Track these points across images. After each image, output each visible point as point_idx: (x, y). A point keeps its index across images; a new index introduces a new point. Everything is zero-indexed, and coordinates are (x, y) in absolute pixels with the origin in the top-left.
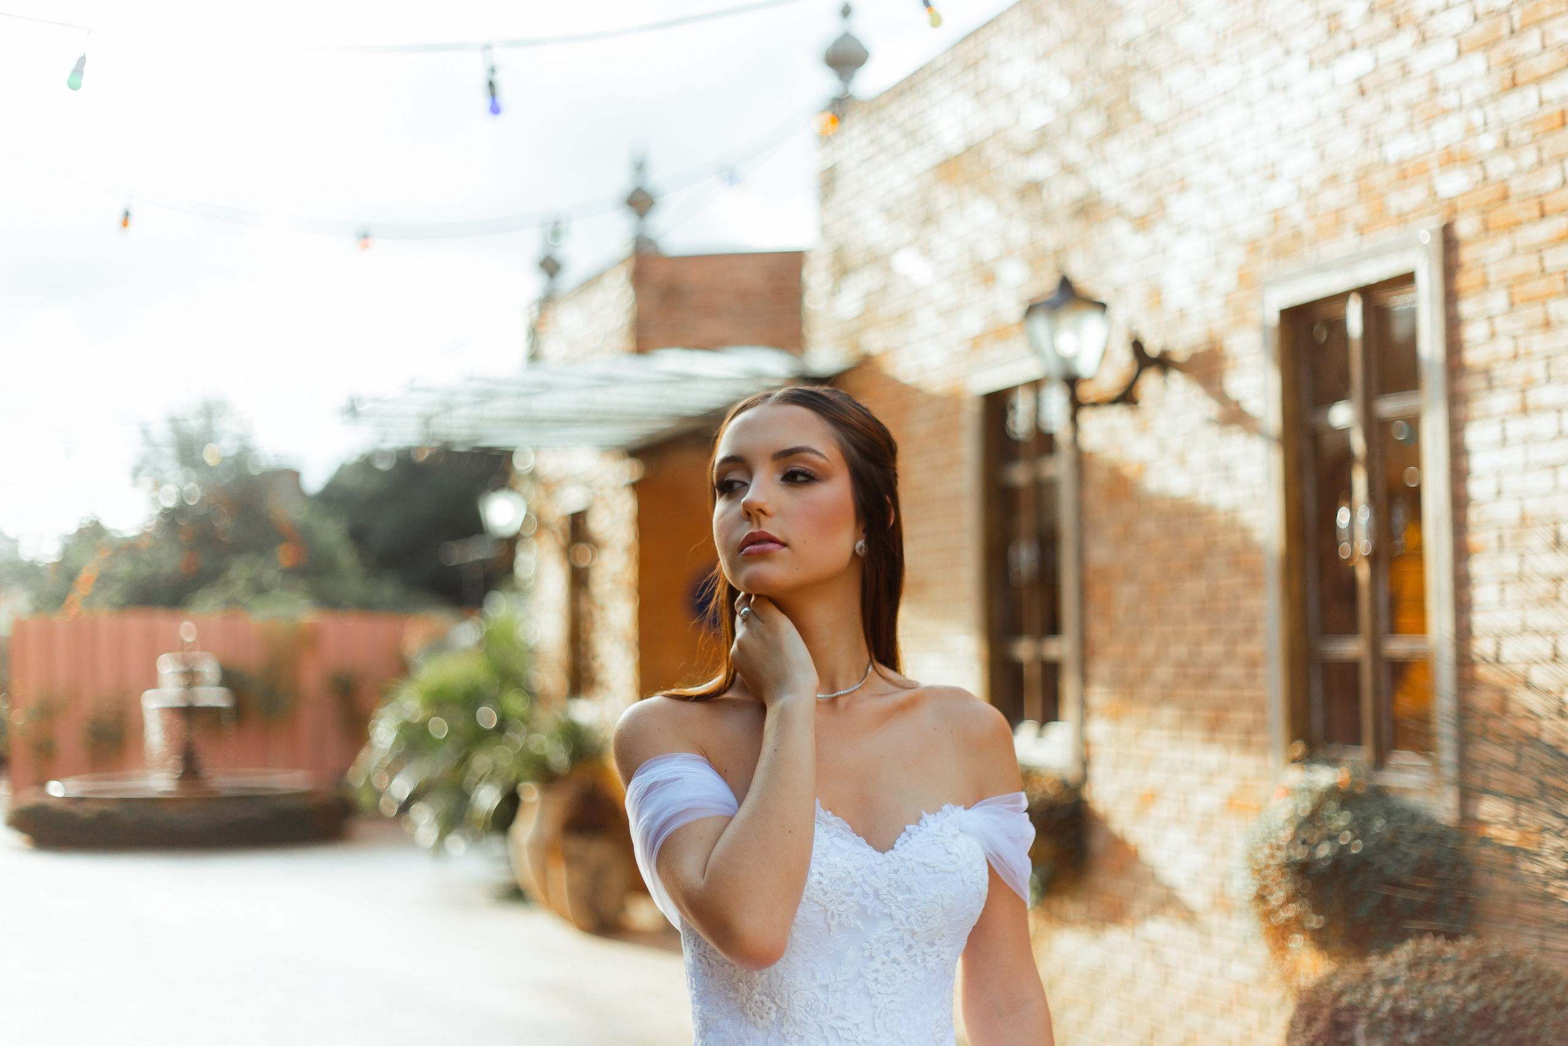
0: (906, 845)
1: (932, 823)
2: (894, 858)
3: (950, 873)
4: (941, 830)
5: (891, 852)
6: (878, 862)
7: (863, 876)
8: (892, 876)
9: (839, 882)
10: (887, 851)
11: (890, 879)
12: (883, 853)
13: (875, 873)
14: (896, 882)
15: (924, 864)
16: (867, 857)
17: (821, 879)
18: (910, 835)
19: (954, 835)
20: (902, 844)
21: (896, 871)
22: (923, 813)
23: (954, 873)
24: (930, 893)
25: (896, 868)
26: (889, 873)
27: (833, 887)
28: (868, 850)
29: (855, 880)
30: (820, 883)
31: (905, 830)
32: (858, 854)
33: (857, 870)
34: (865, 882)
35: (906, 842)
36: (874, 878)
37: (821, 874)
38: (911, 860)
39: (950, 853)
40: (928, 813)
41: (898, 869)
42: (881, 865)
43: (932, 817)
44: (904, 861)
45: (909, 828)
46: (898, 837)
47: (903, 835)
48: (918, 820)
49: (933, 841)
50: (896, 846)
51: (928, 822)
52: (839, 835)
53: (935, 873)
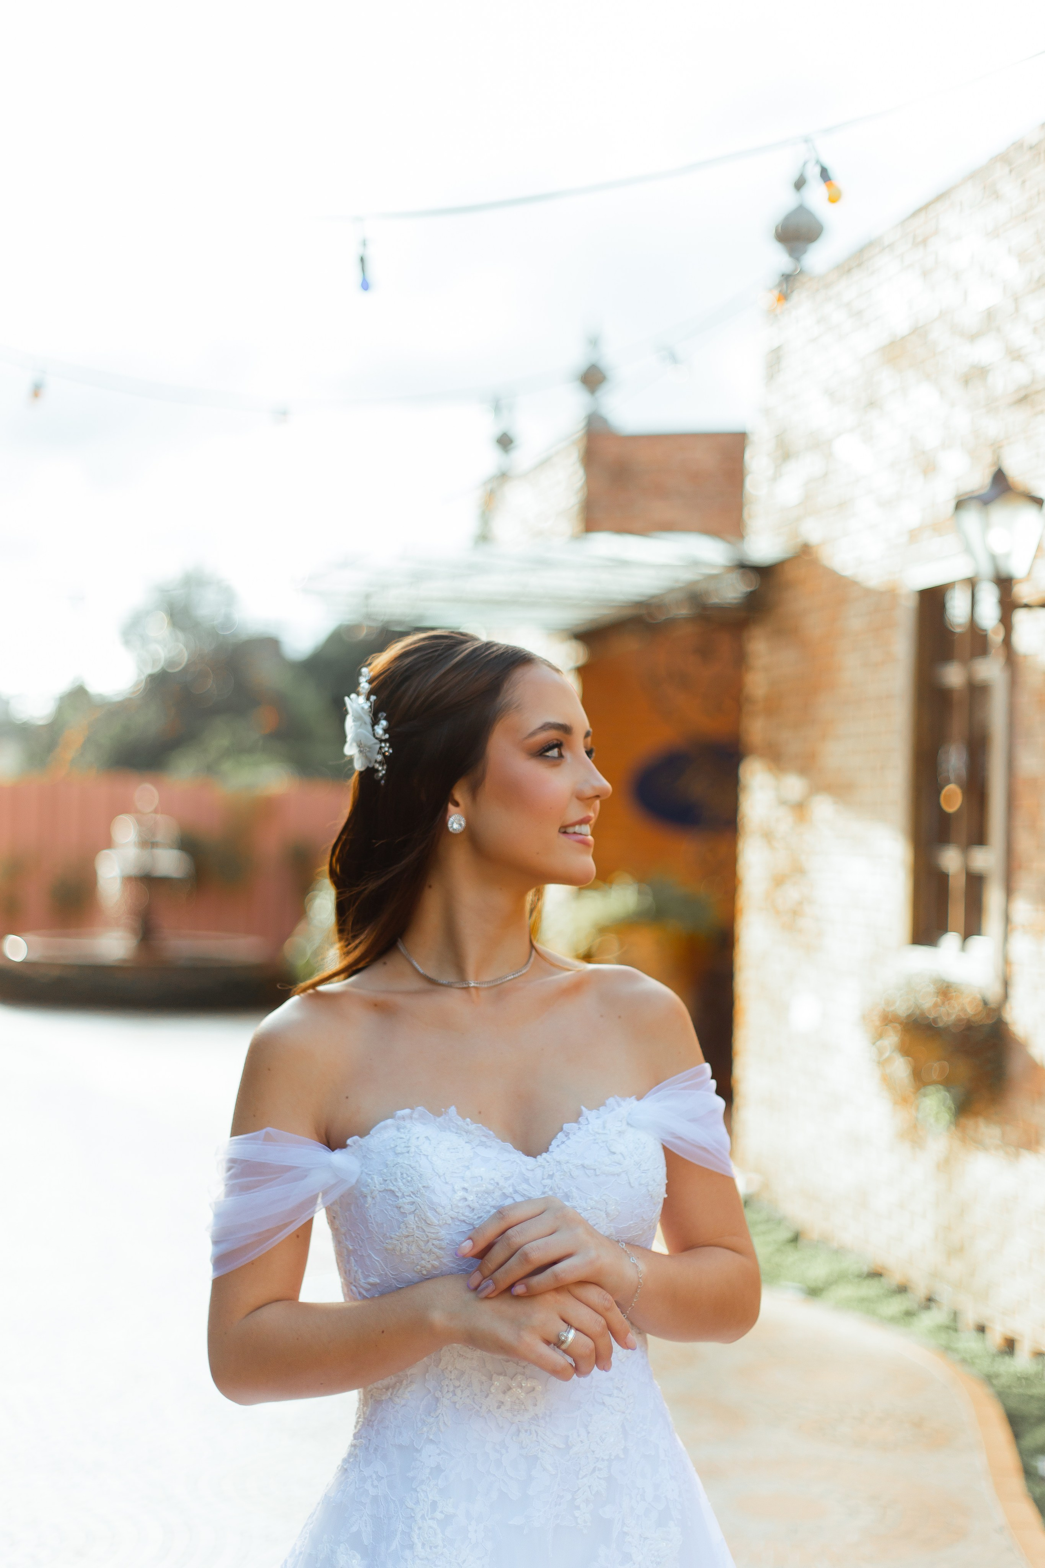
0: (563, 1146)
1: (592, 1120)
2: (548, 1162)
3: (613, 1175)
4: (604, 1127)
5: (544, 1155)
6: (529, 1167)
7: (513, 1185)
8: (547, 1182)
9: (486, 1195)
10: (540, 1154)
11: (545, 1186)
12: (535, 1157)
13: (526, 1181)
14: (551, 1189)
15: (583, 1166)
16: (517, 1163)
17: (466, 1195)
18: (567, 1135)
19: (620, 1132)
20: (558, 1146)
21: (551, 1176)
22: (583, 1108)
23: (618, 1175)
24: (591, 1199)
25: (551, 1173)
26: (543, 1179)
27: (481, 1202)
28: (519, 1157)
29: (504, 1191)
30: (466, 1199)
31: (561, 1129)
32: (505, 1161)
33: (507, 1179)
34: (516, 1192)
35: (563, 1142)
36: (525, 1186)
37: (465, 1189)
38: (568, 1162)
39: (614, 1153)
40: (590, 1109)
41: (553, 1174)
42: (533, 1170)
43: (594, 1113)
44: (560, 1164)
45: (566, 1126)
46: (554, 1137)
47: (560, 1135)
48: (577, 1117)
49: (595, 1140)
50: (551, 1149)
51: (589, 1119)
52: (482, 1144)
53: (596, 1175)
